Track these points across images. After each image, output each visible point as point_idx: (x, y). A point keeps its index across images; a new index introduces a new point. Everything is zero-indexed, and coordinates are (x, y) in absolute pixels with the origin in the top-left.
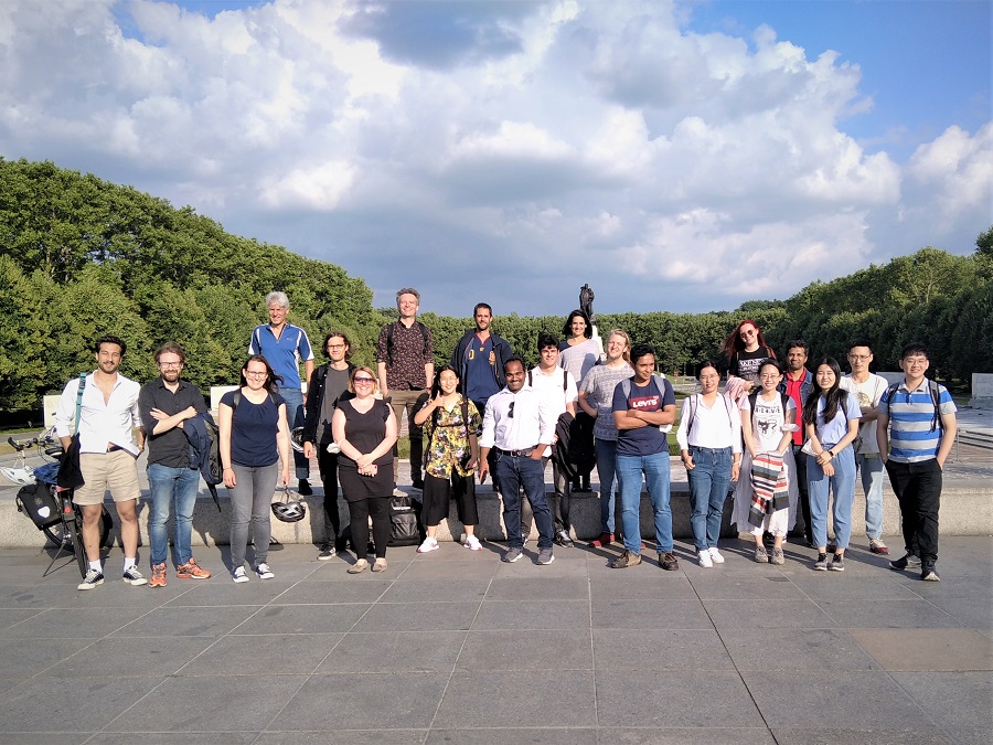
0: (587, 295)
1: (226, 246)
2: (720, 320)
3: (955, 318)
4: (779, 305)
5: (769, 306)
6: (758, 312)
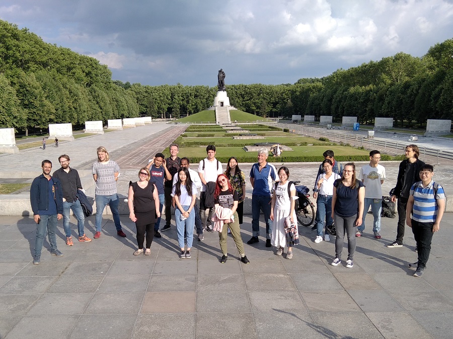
2: (288, 88)
3: (417, 90)
4: (318, 80)
5: (313, 81)
6: (308, 84)
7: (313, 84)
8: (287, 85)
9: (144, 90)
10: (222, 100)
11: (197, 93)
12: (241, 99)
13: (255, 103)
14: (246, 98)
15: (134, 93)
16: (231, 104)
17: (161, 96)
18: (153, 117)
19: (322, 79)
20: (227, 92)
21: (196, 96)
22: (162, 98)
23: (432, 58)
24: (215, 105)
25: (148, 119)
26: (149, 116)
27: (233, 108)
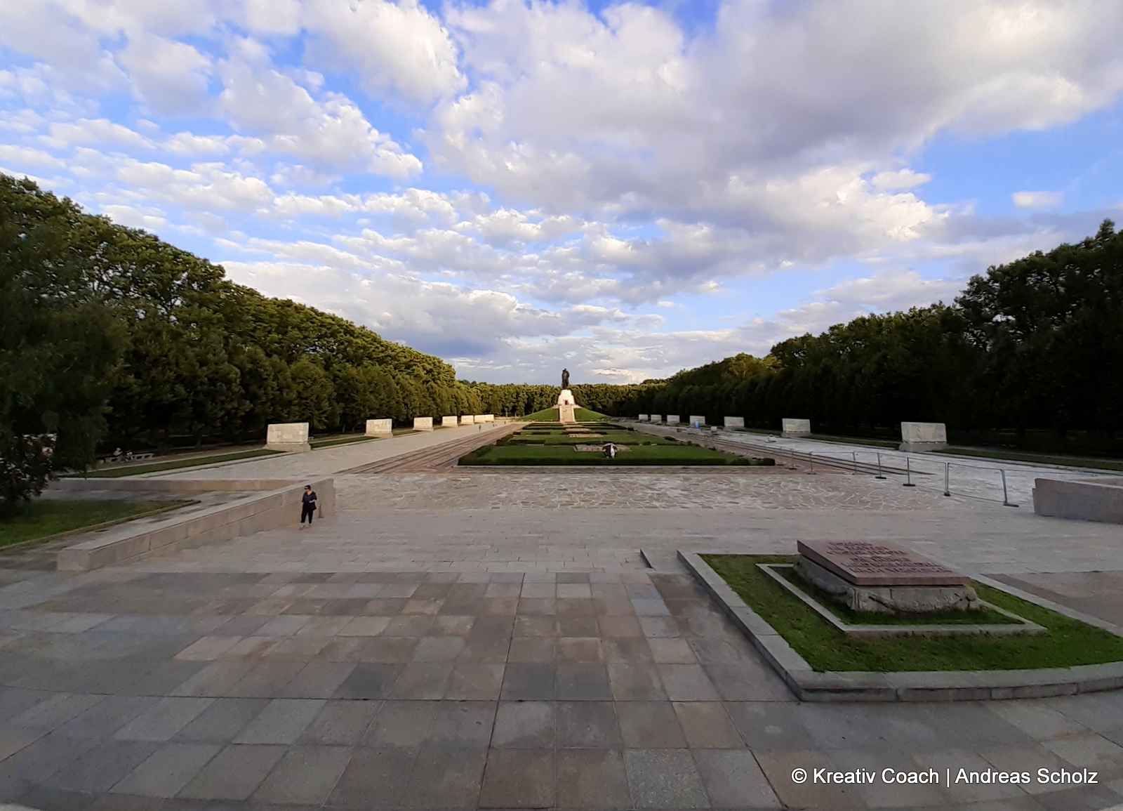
0: (566, 374)
1: (382, 346)
2: (633, 388)
3: (766, 388)
4: (663, 381)
5: (658, 382)
6: (653, 384)
7: (658, 385)
8: (633, 385)
9: (490, 388)
10: (566, 399)
11: (542, 391)
12: (587, 398)
13: (600, 403)
14: (592, 397)
15: (479, 391)
16: (576, 403)
17: (506, 395)
18: (496, 415)
19: (667, 380)
20: (572, 391)
21: (541, 395)
22: (507, 397)
23: (775, 358)
24: (559, 403)
25: (490, 417)
26: (492, 414)
27: (577, 407)
